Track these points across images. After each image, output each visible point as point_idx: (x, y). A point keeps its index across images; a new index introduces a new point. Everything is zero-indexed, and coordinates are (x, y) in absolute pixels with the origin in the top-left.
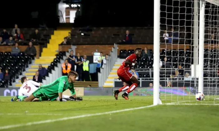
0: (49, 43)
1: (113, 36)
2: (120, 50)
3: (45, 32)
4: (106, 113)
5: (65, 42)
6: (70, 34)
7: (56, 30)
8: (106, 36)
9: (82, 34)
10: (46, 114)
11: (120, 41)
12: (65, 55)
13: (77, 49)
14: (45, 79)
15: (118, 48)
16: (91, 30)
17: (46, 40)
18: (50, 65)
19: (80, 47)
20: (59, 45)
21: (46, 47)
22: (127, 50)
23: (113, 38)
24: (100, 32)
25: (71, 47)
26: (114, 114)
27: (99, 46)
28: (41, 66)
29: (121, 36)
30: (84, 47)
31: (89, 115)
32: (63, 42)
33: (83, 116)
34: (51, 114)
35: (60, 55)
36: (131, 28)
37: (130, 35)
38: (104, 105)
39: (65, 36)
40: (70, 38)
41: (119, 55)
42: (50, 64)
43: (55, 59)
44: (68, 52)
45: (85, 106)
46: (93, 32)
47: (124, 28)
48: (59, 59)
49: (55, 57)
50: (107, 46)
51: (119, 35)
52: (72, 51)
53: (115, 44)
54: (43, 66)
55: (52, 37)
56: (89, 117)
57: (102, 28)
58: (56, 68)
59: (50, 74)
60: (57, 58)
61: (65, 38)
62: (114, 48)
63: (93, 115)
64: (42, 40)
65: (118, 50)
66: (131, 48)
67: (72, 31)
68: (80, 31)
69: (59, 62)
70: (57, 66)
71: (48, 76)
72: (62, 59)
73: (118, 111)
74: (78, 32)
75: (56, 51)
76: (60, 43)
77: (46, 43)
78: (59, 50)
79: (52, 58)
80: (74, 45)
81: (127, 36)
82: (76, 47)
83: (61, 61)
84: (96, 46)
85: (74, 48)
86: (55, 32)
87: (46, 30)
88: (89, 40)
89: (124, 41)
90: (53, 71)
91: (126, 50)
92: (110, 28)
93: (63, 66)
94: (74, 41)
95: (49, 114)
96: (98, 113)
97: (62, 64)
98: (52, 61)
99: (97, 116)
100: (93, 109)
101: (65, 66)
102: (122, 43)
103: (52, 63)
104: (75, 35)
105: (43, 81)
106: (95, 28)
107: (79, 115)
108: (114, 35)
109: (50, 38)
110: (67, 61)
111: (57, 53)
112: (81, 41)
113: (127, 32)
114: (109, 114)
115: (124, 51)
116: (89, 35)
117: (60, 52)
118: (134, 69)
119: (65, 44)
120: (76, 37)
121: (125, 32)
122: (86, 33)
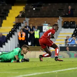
0: (7, 16)
1: (58, 11)
2: (64, 21)
3: (4, 8)
4: (53, 72)
5: (20, 15)
6: (24, 9)
7: (13, 5)
8: (53, 11)
9: (34, 9)
10: (6, 72)
11: (64, 14)
12: (21, 26)
13: (30, 21)
14: (4, 45)
15: (62, 20)
16: (41, 6)
17: (6, 14)
18: (8, 34)
19: (32, 19)
20: (16, 17)
21: (6, 19)
22: (70, 21)
23: (58, 12)
24: (48, 7)
25: (25, 19)
26: (60, 72)
27: (47, 18)
28: (2, 34)
29: (64, 11)
30: (36, 19)
31: (40, 73)
32: (19, 15)
33: (35, 74)
34: (10, 73)
35: (17, 26)
36: (73, 4)
37: (72, 9)
38: (51, 66)
39: (21, 11)
40: (25, 12)
41: (63, 25)
42: (9, 32)
43: (12, 29)
44: (23, 23)
45: (36, 66)
46: (43, 7)
47: (67, 4)
48: (16, 28)
49: (13, 27)
50: (53, 18)
51: (63, 10)
52: (26, 22)
53: (60, 17)
54: (3, 34)
55: (10, 11)
56: (39, 75)
57: (49, 4)
58: (13, 36)
59: (8, 41)
60: (14, 28)
61: (20, 12)
62: (59, 20)
63: (42, 73)
64: (3, 13)
65: (62, 21)
66: (72, 20)
67: (26, 6)
68: (32, 6)
69: (16, 31)
70: (14, 34)
71: (7, 42)
72: (18, 28)
73: (62, 70)
74: (31, 7)
75: (13, 23)
76: (16, 16)
77: (6, 16)
78: (16, 21)
79: (11, 28)
80: (27, 17)
81: (69, 10)
82: (29, 19)
83: (17, 30)
84: (45, 18)
85: (27, 20)
86: (13, 7)
87: (6, 6)
88: (39, 13)
89: (67, 14)
90: (11, 38)
91: (68, 22)
92: (56, 4)
93: (19, 34)
94: (28, 14)
95: (8, 73)
96: (47, 71)
97: (18, 33)
98: (10, 30)
99: (46, 74)
100: (42, 69)
101: (20, 34)
102: (66, 16)
103: (10, 32)
104: (28, 10)
105: (3, 46)
106: (44, 4)
107: (31, 73)
108: (59, 9)
109: (9, 12)
110: (22, 30)
111: (14, 24)
112: (33, 14)
113: (70, 7)
114: (56, 73)
115: (67, 22)
116: (40, 10)
117: (17, 23)
118: (75, 37)
119: (20, 17)
120: (29, 11)
121: (68, 7)
122: (37, 8)
